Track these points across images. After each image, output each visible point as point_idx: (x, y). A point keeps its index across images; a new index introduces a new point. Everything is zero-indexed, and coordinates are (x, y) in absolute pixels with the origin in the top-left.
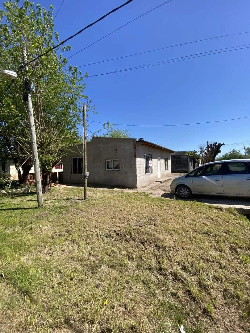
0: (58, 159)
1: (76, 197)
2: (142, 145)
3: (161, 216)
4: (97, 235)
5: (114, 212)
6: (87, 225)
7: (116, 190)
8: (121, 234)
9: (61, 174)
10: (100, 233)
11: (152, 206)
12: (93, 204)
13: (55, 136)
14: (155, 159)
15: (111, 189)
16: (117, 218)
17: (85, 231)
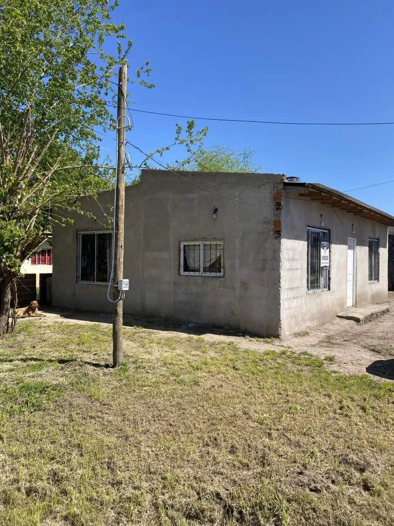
0: (37, 234)
1: (87, 357)
2: (301, 195)
3: (382, 450)
4: (156, 506)
5: (212, 422)
6: (121, 463)
7: (211, 340)
8: (240, 513)
9: (48, 279)
10: (167, 496)
11: (341, 408)
12: (139, 386)
13: (32, 163)
14: (340, 244)
15: (195, 337)
16: (223, 444)
17: (113, 485)
